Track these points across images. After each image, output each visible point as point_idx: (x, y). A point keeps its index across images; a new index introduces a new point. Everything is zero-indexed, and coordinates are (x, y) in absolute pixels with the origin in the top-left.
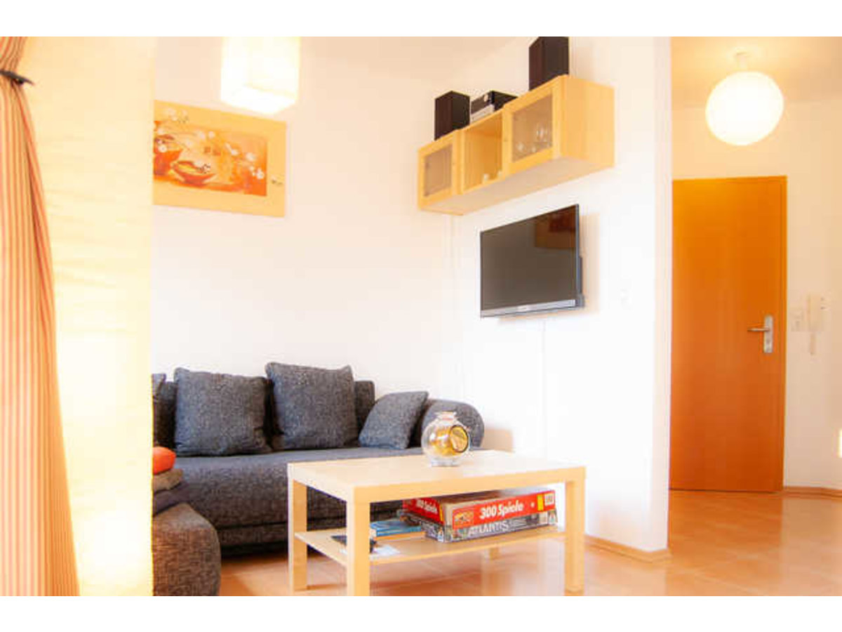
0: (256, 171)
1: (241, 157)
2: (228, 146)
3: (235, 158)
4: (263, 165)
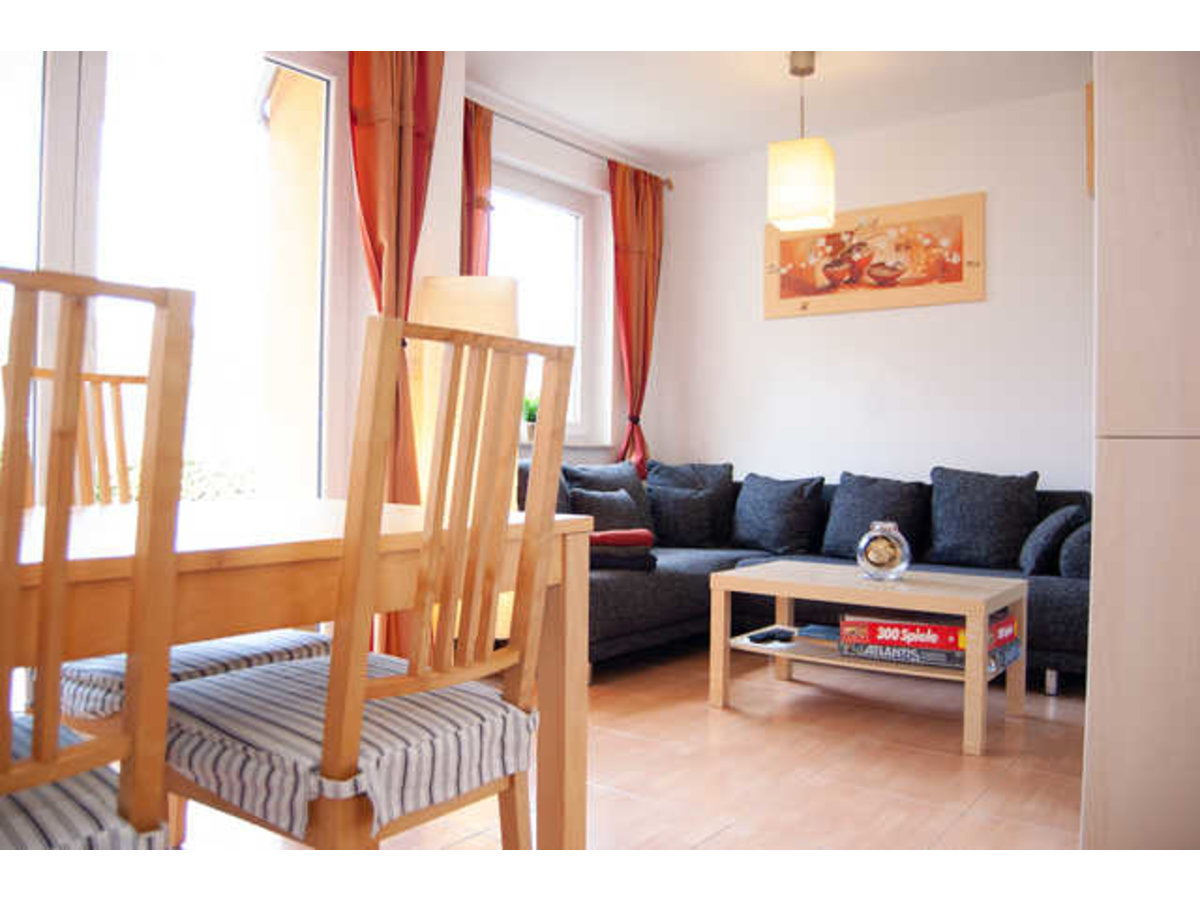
0: (951, 256)
1: (934, 244)
2: (919, 236)
3: (927, 248)
4: (958, 247)
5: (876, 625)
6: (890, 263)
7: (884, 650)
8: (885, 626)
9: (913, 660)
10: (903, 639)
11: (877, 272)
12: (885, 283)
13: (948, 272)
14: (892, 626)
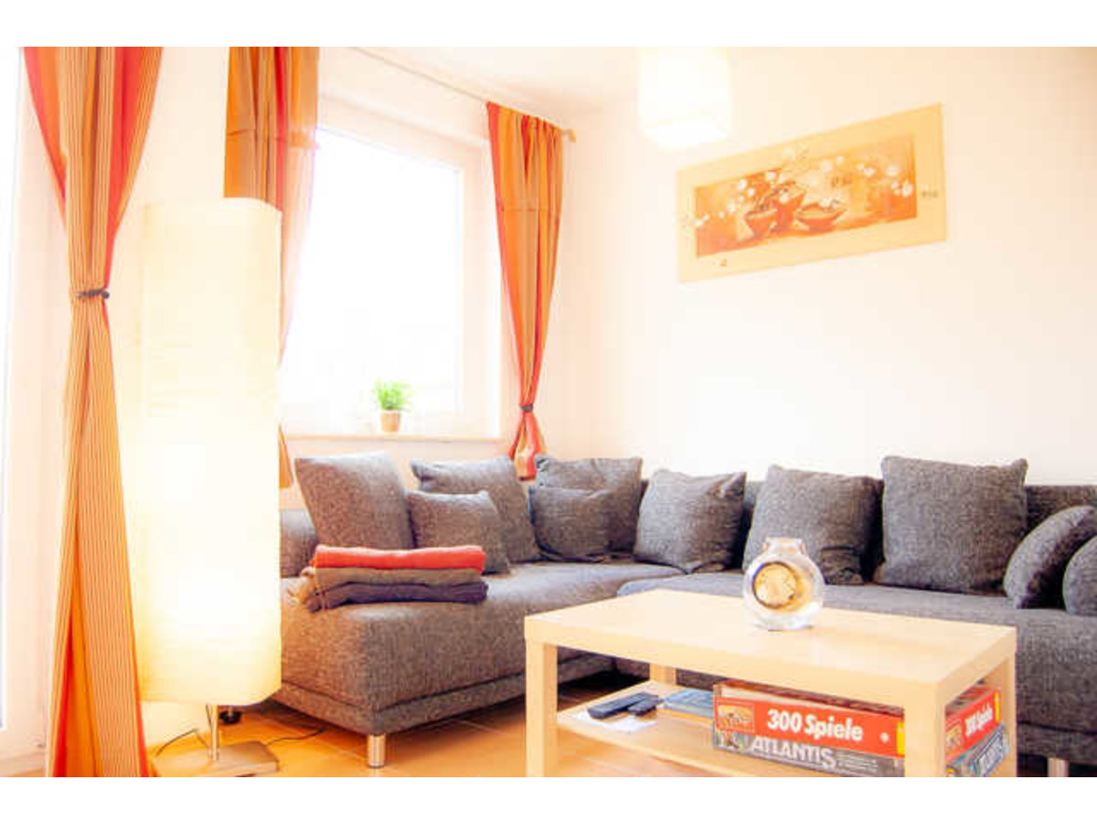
0: (900, 187)
1: (879, 175)
2: (860, 167)
3: (870, 180)
4: (910, 176)
5: (769, 706)
6: (825, 203)
7: (780, 747)
8: (780, 708)
9: (825, 766)
10: (807, 731)
11: (809, 215)
12: (821, 227)
13: (898, 208)
14: (791, 710)
